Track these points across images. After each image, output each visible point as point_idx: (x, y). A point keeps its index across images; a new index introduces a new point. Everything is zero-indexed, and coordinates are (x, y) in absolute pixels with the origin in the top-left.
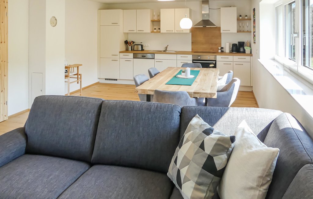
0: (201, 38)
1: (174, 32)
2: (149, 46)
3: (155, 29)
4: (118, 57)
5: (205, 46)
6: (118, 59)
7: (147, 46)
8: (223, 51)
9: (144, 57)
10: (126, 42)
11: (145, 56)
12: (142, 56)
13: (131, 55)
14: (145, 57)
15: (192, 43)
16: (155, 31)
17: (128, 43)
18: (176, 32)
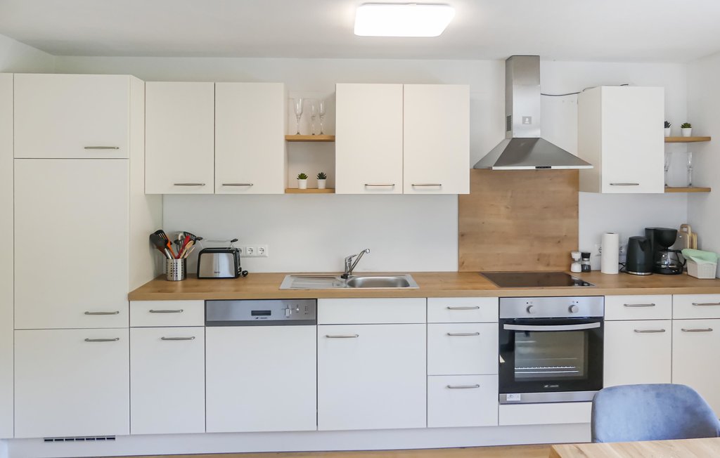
0: (498, 216)
1: (398, 191)
2: (266, 253)
3: (302, 177)
4: (121, 320)
5: (514, 250)
6: (123, 334)
7: (257, 252)
8: (589, 266)
9: (261, 318)
10: (159, 241)
11: (268, 313)
12: (254, 313)
13: (193, 310)
14: (269, 318)
15: (462, 236)
16: (303, 184)
17: (167, 241)
18: (409, 190)
